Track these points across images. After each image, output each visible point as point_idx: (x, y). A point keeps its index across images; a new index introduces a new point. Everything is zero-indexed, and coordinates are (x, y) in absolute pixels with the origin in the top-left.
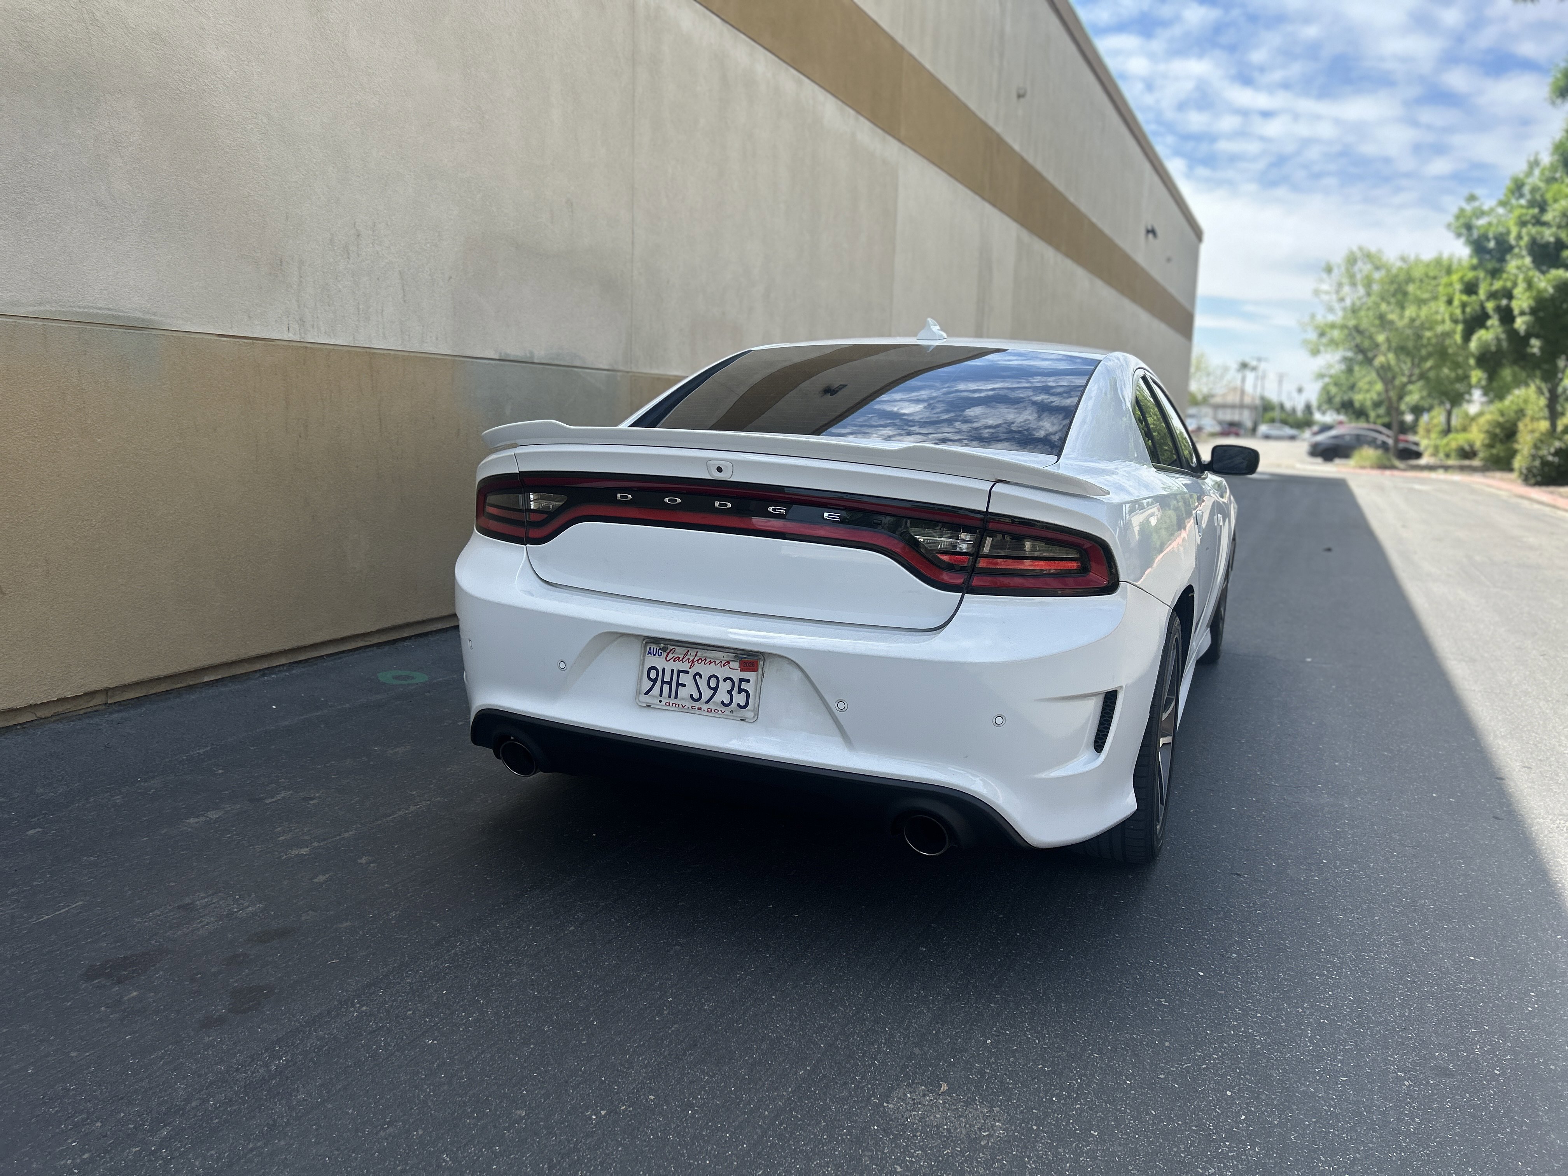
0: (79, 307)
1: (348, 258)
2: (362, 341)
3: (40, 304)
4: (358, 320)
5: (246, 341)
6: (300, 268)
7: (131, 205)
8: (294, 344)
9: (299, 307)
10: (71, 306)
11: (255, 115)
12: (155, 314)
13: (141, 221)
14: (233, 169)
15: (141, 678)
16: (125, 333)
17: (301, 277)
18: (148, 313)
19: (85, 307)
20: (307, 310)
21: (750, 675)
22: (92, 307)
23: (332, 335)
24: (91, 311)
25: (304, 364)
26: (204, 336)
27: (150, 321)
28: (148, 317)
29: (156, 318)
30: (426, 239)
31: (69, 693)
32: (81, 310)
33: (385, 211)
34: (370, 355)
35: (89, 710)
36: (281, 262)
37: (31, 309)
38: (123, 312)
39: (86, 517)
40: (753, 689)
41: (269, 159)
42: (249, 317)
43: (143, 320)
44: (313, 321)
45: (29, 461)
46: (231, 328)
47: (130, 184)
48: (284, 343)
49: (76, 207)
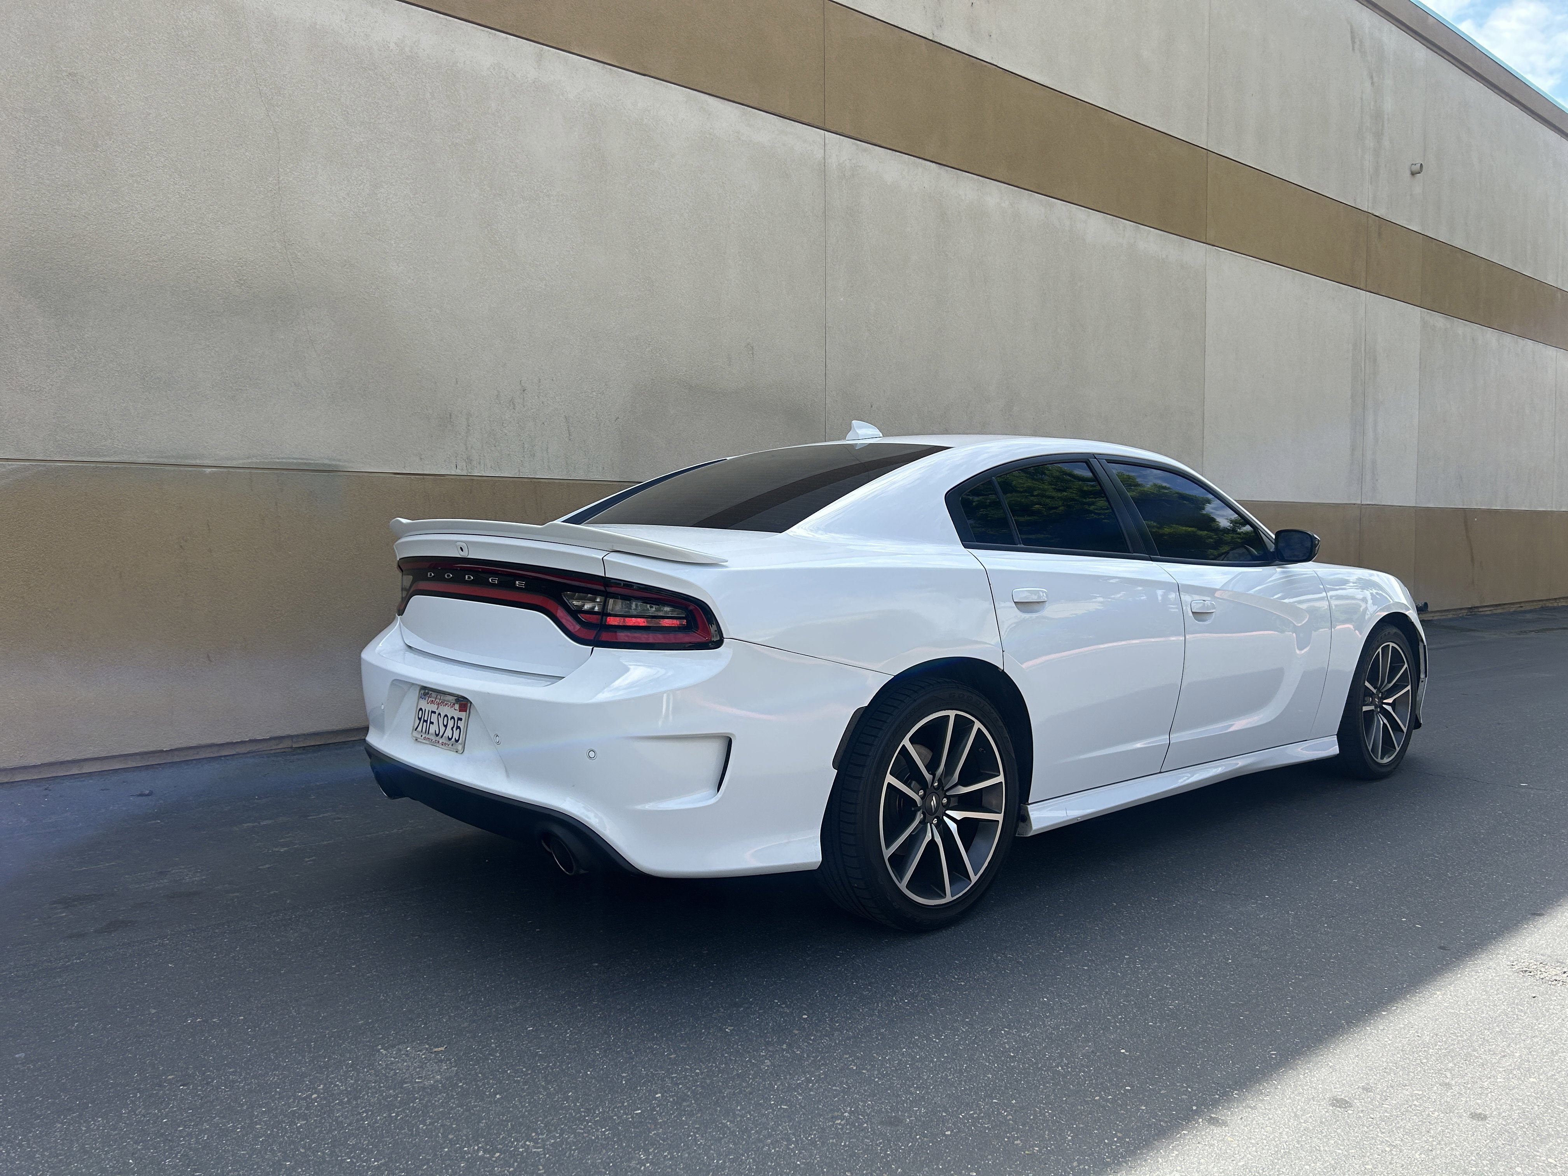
0: (278, 459)
1: (514, 408)
2: (527, 472)
3: (248, 458)
4: (524, 457)
5: (417, 477)
6: (468, 419)
7: (322, 384)
8: (462, 477)
9: (467, 449)
10: (272, 458)
11: (429, 310)
12: (339, 460)
13: (330, 395)
14: (408, 351)
15: (318, 730)
16: (314, 475)
17: (469, 426)
18: (334, 460)
19: (283, 458)
20: (474, 451)
21: (463, 715)
22: (289, 458)
23: (498, 469)
24: (288, 460)
25: (471, 493)
26: (380, 474)
27: (336, 466)
28: (334, 463)
29: (341, 464)
30: (592, 388)
31: (258, 736)
32: (280, 460)
33: (551, 370)
34: (535, 483)
35: (278, 751)
36: (450, 415)
37: (241, 461)
38: (313, 460)
39: (277, 608)
40: (463, 725)
41: (441, 340)
42: (421, 459)
43: (330, 465)
44: (480, 459)
45: (234, 568)
46: (404, 467)
47: (322, 369)
48: (452, 477)
49: (278, 389)
